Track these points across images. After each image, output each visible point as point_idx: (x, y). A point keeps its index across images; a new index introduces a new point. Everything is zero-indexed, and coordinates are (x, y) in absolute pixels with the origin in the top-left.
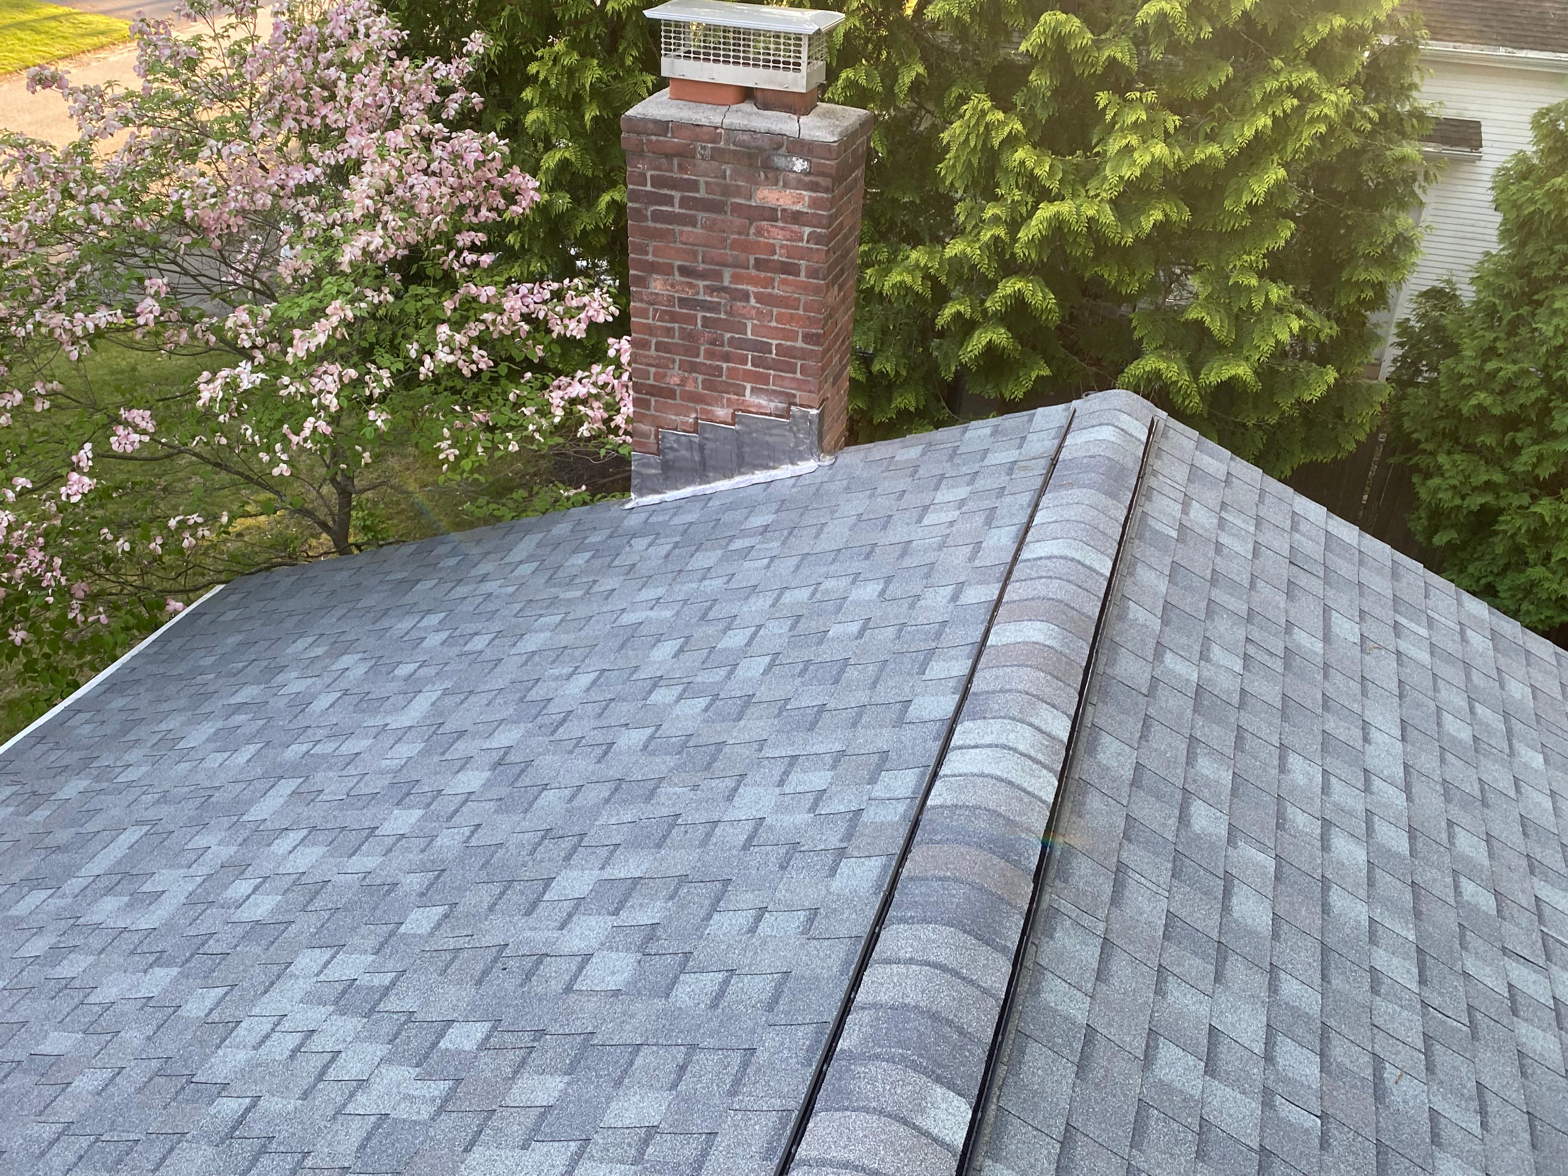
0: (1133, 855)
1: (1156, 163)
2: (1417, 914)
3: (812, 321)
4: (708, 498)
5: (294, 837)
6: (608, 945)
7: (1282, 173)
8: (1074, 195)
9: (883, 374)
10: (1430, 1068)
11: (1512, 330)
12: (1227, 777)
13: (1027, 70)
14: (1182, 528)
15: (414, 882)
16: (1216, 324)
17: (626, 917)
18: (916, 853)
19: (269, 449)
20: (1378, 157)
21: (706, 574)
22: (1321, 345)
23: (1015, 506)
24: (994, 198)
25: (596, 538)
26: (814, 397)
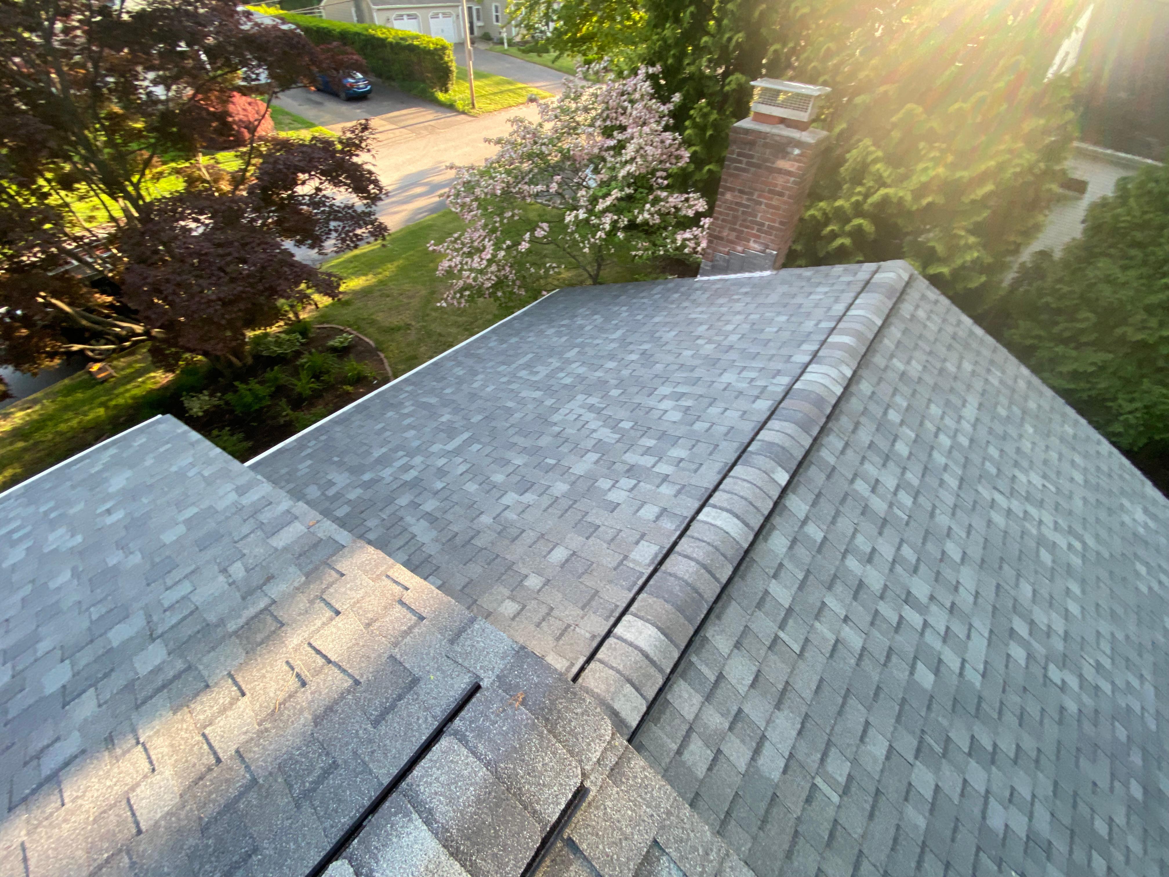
0: (863, 420)
1: (937, 176)
2: (965, 467)
3: (784, 216)
4: (727, 280)
5: (577, 364)
6: (673, 409)
7: (992, 188)
8: (897, 187)
10: (953, 515)
11: (1076, 271)
12: (905, 405)
13: (891, 130)
14: (913, 316)
15: (613, 382)
17: (680, 403)
18: (786, 401)
19: (583, 242)
20: (1038, 188)
21: (721, 306)
22: (982, 266)
23: (848, 297)
24: (861, 184)
25: (682, 289)
26: (776, 247)
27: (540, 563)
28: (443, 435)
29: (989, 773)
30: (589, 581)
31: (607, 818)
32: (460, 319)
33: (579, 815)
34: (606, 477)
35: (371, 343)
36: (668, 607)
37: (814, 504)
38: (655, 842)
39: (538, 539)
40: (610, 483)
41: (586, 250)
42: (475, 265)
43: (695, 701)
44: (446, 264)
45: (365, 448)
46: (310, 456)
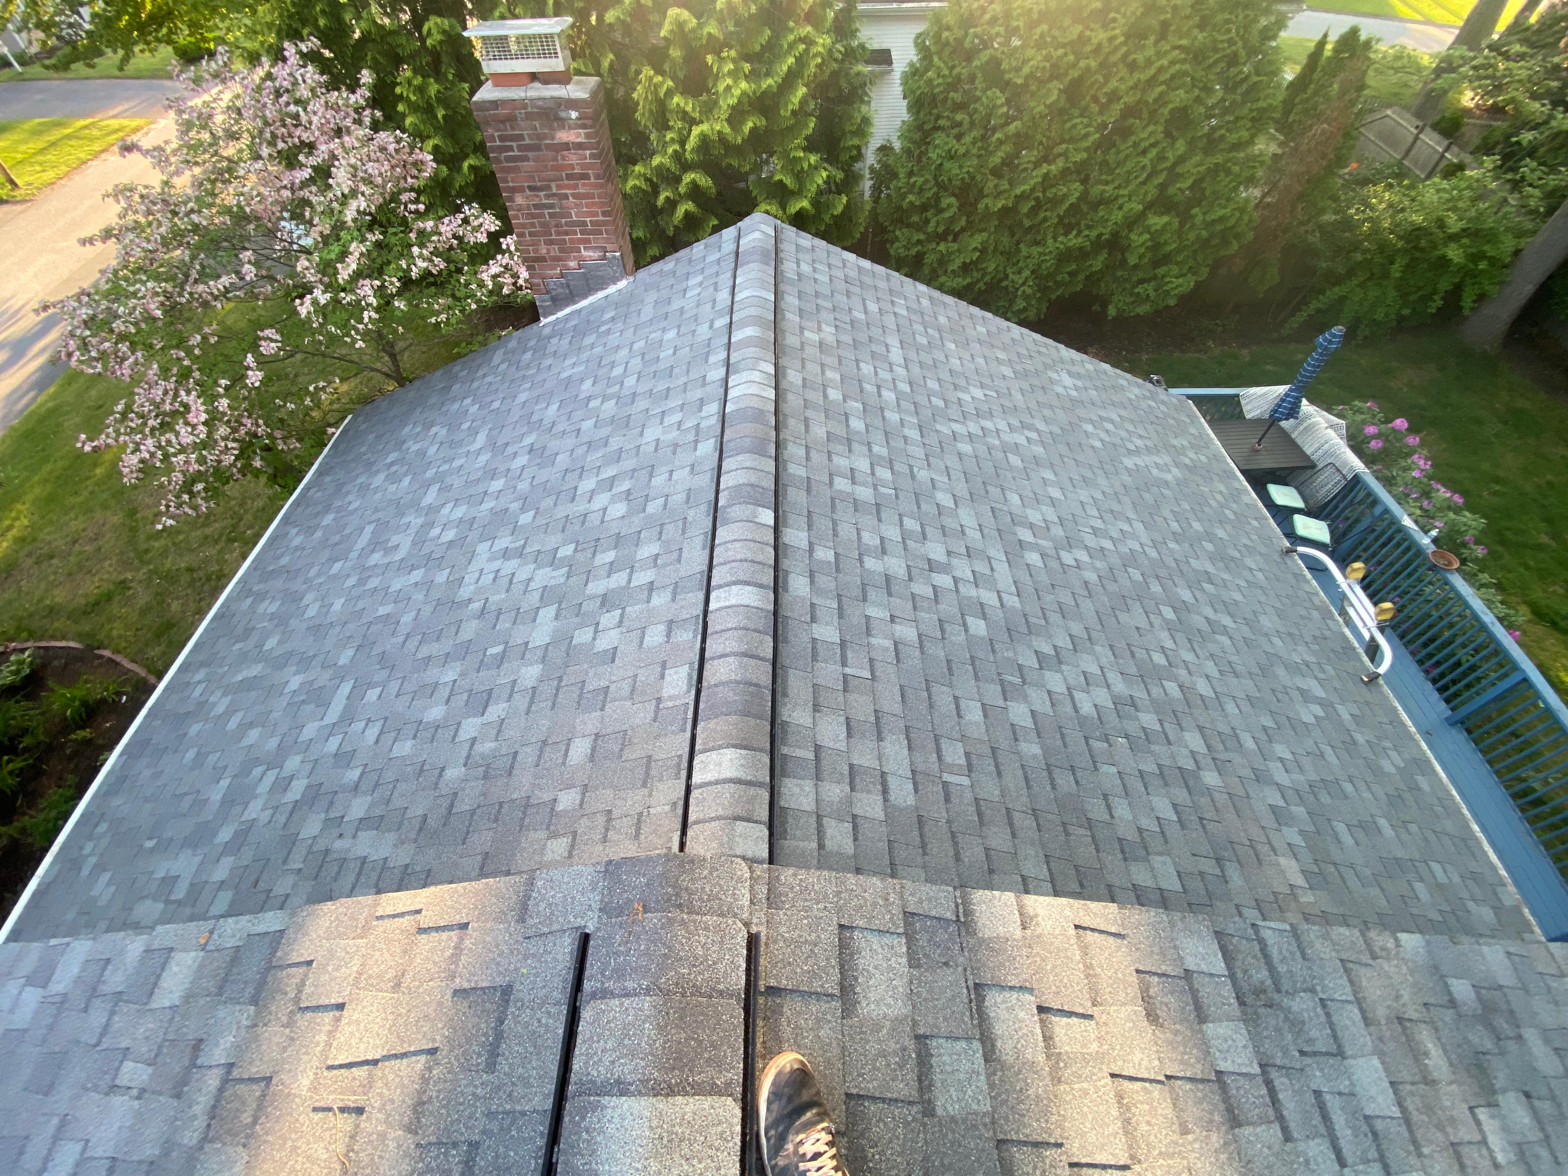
0: (809, 413)
2: (917, 413)
3: (603, 204)
4: (579, 311)
5: (449, 506)
6: (612, 502)
7: (804, 89)
8: (708, 119)
9: (638, 239)
10: (929, 465)
11: (919, 158)
12: (838, 377)
13: (667, 48)
14: (799, 274)
15: (515, 506)
16: (788, 181)
17: (614, 491)
18: (727, 432)
20: (847, 74)
21: (593, 346)
22: (837, 184)
23: (725, 279)
24: (668, 128)
25: (532, 343)
26: (615, 246)
27: (562, 774)
28: (309, 708)
29: (1062, 672)
30: (633, 754)
31: (788, 942)
32: (208, 531)
33: (763, 961)
34: (582, 626)
35: (72, 644)
36: (733, 718)
37: (810, 527)
38: (841, 926)
39: (541, 750)
40: (591, 630)
41: (360, 344)
42: (187, 439)
43: (807, 789)
44: (132, 460)
45: (189, 799)
46: (100, 867)
